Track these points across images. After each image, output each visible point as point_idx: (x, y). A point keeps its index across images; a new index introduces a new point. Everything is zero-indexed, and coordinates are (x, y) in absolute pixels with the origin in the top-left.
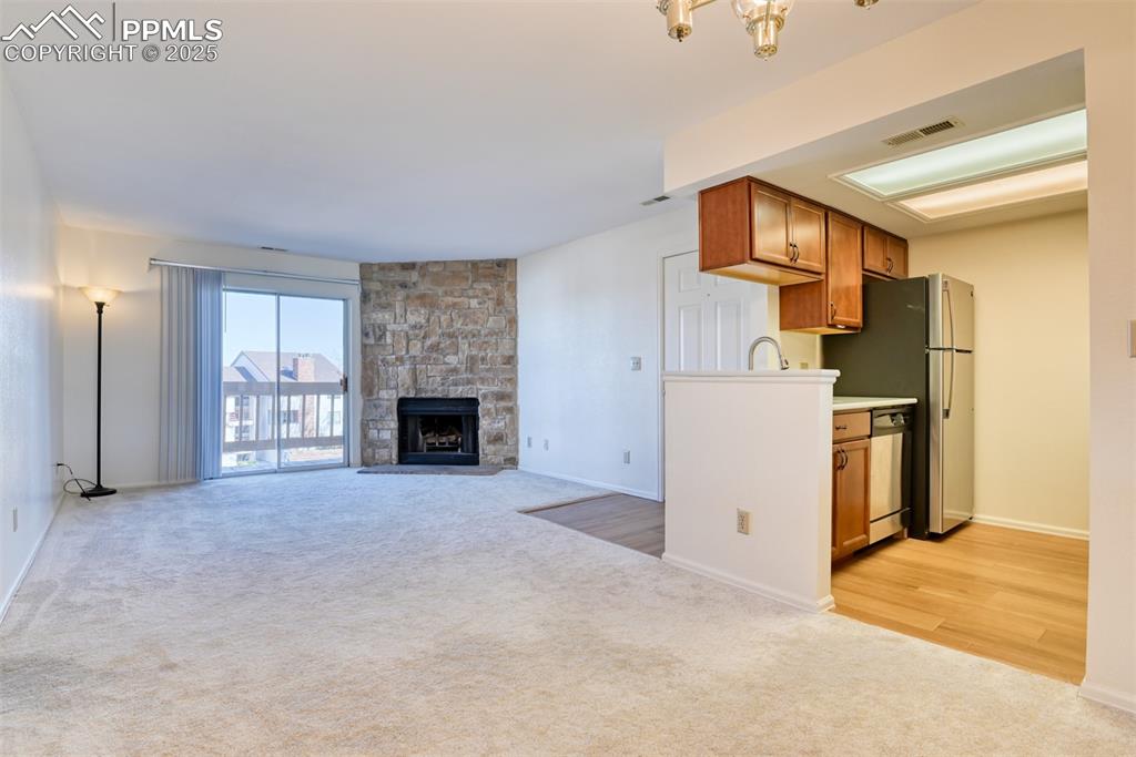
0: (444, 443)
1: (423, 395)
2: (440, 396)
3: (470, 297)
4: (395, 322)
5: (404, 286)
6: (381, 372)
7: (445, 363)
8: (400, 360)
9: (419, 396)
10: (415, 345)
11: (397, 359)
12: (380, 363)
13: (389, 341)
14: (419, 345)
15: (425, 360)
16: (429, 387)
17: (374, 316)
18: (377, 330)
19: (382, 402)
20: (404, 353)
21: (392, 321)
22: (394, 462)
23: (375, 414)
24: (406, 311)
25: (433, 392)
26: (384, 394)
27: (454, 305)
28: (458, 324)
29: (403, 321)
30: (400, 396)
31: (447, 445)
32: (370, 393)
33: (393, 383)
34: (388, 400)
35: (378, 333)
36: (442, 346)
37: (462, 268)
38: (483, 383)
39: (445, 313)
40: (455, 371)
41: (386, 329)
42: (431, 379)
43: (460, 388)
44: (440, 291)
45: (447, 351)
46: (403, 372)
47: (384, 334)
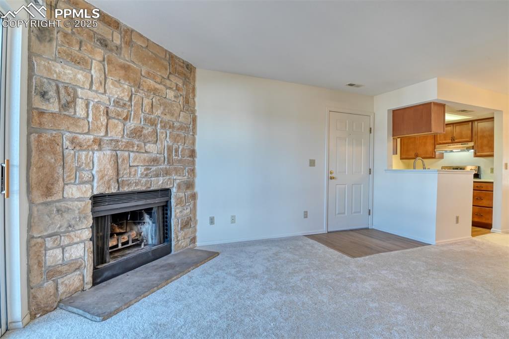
0: (127, 242)
1: (126, 189)
2: (144, 189)
3: (168, 88)
4: (90, 89)
5: (104, 43)
6: (68, 160)
7: (146, 152)
8: (99, 142)
9: (121, 190)
10: (116, 126)
11: (94, 141)
12: (67, 143)
13: (80, 112)
14: (120, 127)
15: (128, 146)
16: (132, 179)
17: (58, 68)
18: (62, 91)
19: (70, 204)
20: (102, 134)
21: (87, 86)
22: (87, 287)
23: (59, 223)
24: (106, 78)
25: (137, 184)
26: (73, 191)
27: (155, 91)
28: (158, 112)
29: (102, 91)
30: (96, 192)
31: (130, 244)
32: (48, 191)
33: (86, 175)
34: (79, 199)
35: (64, 98)
36: (145, 132)
37: (162, 55)
38: (176, 174)
39: (148, 97)
40: (155, 161)
41: (75, 97)
42: (133, 170)
43: (161, 179)
44: (144, 70)
45: (150, 139)
46: (101, 160)
47: (74, 101)
